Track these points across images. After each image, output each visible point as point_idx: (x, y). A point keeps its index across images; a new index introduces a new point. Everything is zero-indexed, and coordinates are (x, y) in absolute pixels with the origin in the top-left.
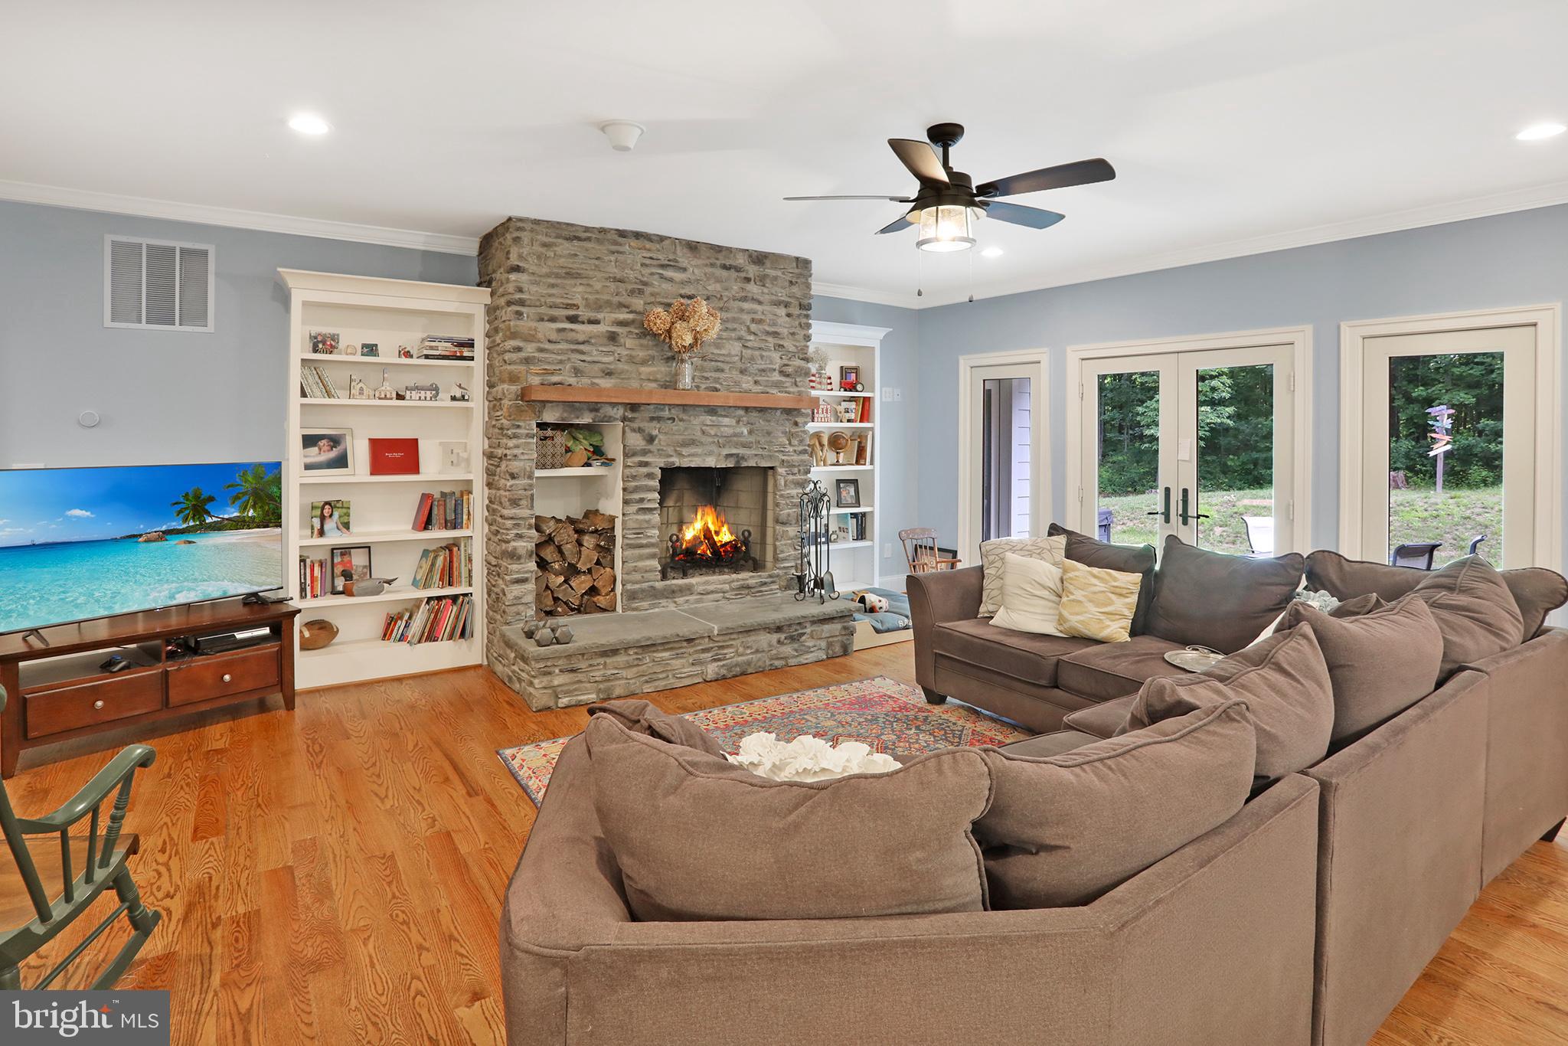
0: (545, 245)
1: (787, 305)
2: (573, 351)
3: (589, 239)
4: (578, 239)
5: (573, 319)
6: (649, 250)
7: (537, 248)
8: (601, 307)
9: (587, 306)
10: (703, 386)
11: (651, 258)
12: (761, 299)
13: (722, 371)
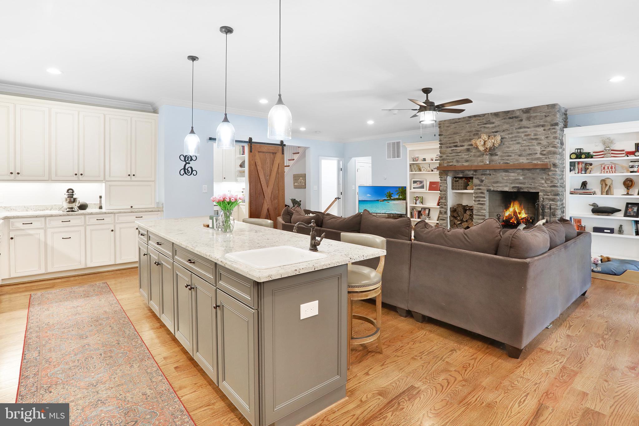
0: (448, 127)
1: (543, 126)
2: (456, 155)
3: (459, 122)
4: (456, 122)
5: (456, 146)
6: (480, 120)
7: (446, 128)
8: (464, 141)
9: (460, 141)
10: (502, 162)
11: (480, 122)
12: (528, 126)
13: (510, 156)
